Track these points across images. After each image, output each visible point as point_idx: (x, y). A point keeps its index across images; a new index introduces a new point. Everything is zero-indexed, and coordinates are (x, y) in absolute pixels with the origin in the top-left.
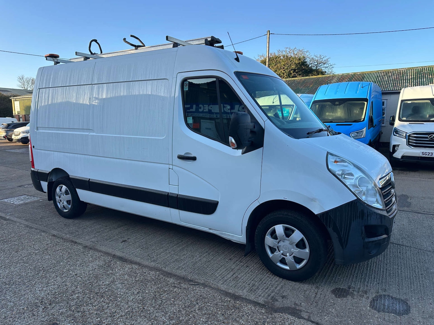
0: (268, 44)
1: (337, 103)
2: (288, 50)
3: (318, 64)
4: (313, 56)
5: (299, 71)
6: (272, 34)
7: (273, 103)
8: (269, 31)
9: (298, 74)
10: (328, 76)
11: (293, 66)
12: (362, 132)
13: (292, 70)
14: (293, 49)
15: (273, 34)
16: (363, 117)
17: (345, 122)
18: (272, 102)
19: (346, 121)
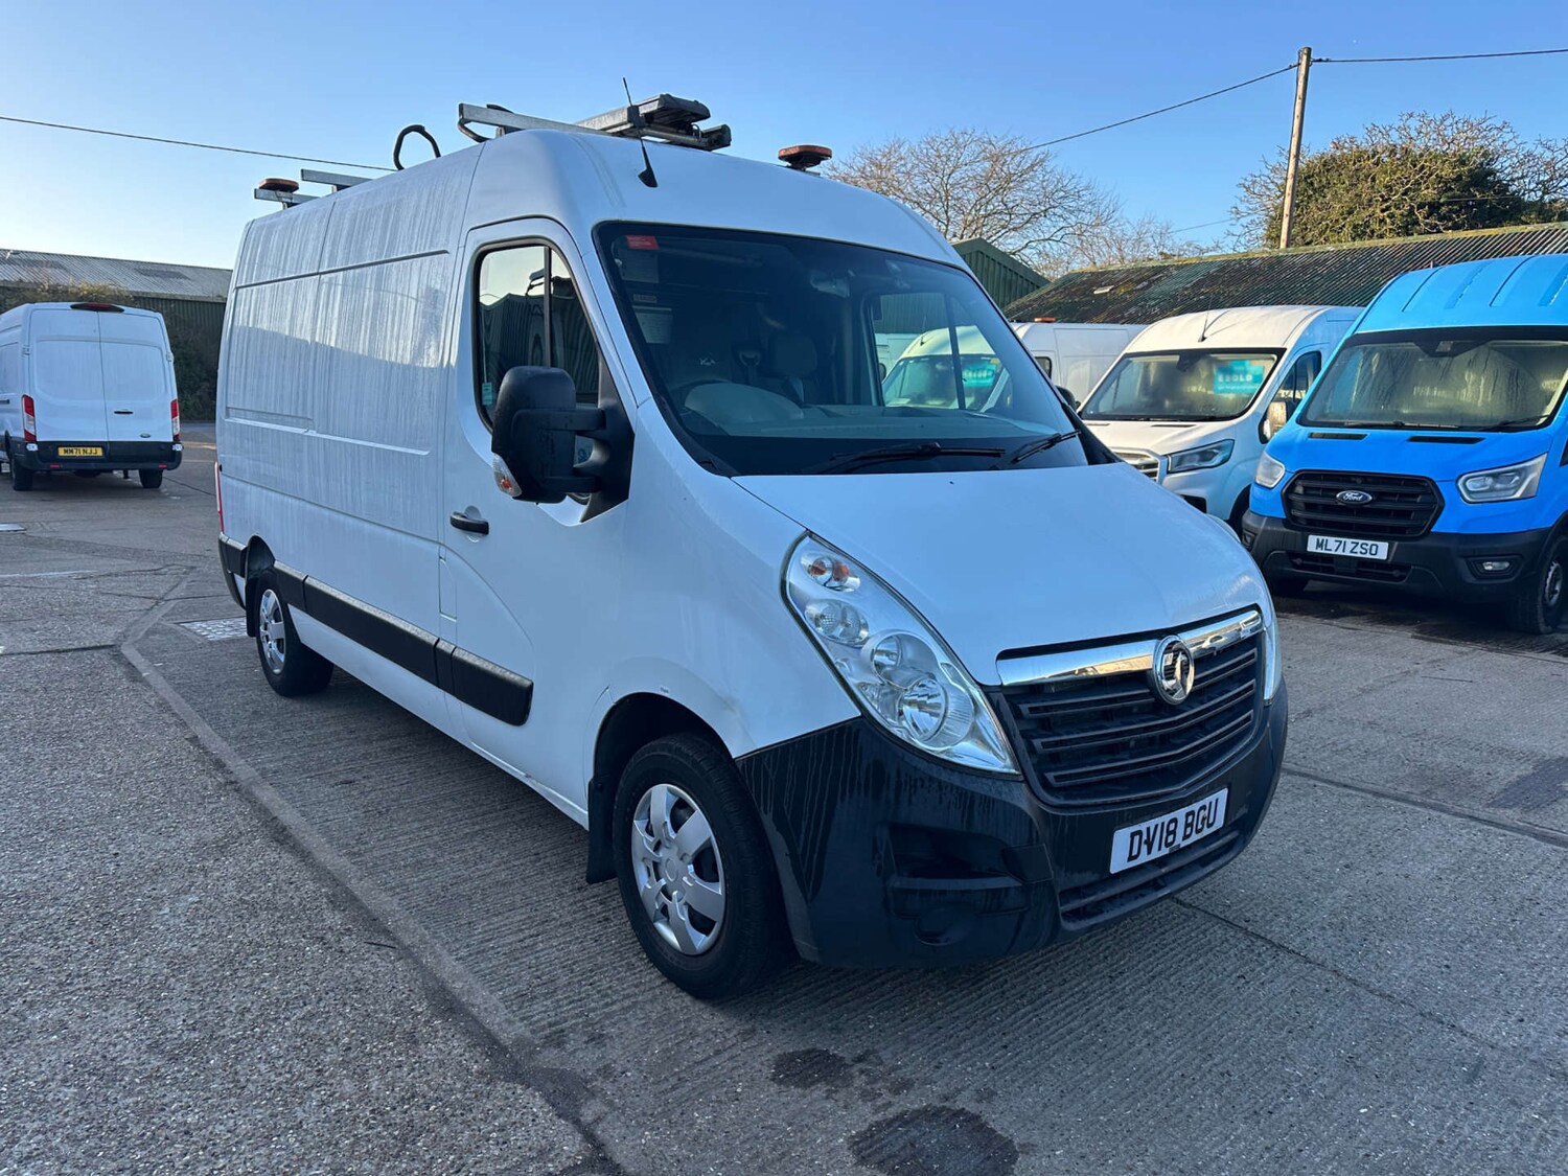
0: (1299, 101)
1: (1445, 346)
2: (1414, 123)
3: (1551, 179)
4: (1529, 147)
5: (1458, 212)
6: (1320, 60)
7: (1204, 339)
8: (1309, 50)
9: (1450, 224)
10: (1526, 231)
11: (1426, 192)
12: (1519, 475)
13: (1421, 206)
14: (1439, 118)
15: (1327, 61)
16: (1549, 410)
17: (1460, 429)
18: (1200, 336)
19: (1464, 425)
